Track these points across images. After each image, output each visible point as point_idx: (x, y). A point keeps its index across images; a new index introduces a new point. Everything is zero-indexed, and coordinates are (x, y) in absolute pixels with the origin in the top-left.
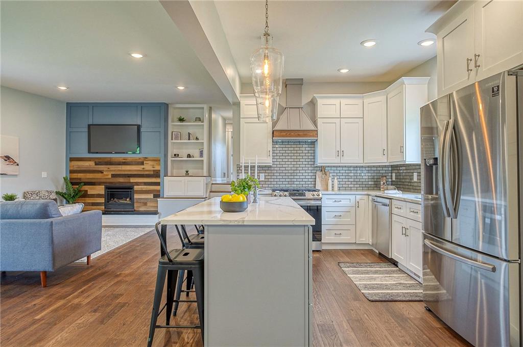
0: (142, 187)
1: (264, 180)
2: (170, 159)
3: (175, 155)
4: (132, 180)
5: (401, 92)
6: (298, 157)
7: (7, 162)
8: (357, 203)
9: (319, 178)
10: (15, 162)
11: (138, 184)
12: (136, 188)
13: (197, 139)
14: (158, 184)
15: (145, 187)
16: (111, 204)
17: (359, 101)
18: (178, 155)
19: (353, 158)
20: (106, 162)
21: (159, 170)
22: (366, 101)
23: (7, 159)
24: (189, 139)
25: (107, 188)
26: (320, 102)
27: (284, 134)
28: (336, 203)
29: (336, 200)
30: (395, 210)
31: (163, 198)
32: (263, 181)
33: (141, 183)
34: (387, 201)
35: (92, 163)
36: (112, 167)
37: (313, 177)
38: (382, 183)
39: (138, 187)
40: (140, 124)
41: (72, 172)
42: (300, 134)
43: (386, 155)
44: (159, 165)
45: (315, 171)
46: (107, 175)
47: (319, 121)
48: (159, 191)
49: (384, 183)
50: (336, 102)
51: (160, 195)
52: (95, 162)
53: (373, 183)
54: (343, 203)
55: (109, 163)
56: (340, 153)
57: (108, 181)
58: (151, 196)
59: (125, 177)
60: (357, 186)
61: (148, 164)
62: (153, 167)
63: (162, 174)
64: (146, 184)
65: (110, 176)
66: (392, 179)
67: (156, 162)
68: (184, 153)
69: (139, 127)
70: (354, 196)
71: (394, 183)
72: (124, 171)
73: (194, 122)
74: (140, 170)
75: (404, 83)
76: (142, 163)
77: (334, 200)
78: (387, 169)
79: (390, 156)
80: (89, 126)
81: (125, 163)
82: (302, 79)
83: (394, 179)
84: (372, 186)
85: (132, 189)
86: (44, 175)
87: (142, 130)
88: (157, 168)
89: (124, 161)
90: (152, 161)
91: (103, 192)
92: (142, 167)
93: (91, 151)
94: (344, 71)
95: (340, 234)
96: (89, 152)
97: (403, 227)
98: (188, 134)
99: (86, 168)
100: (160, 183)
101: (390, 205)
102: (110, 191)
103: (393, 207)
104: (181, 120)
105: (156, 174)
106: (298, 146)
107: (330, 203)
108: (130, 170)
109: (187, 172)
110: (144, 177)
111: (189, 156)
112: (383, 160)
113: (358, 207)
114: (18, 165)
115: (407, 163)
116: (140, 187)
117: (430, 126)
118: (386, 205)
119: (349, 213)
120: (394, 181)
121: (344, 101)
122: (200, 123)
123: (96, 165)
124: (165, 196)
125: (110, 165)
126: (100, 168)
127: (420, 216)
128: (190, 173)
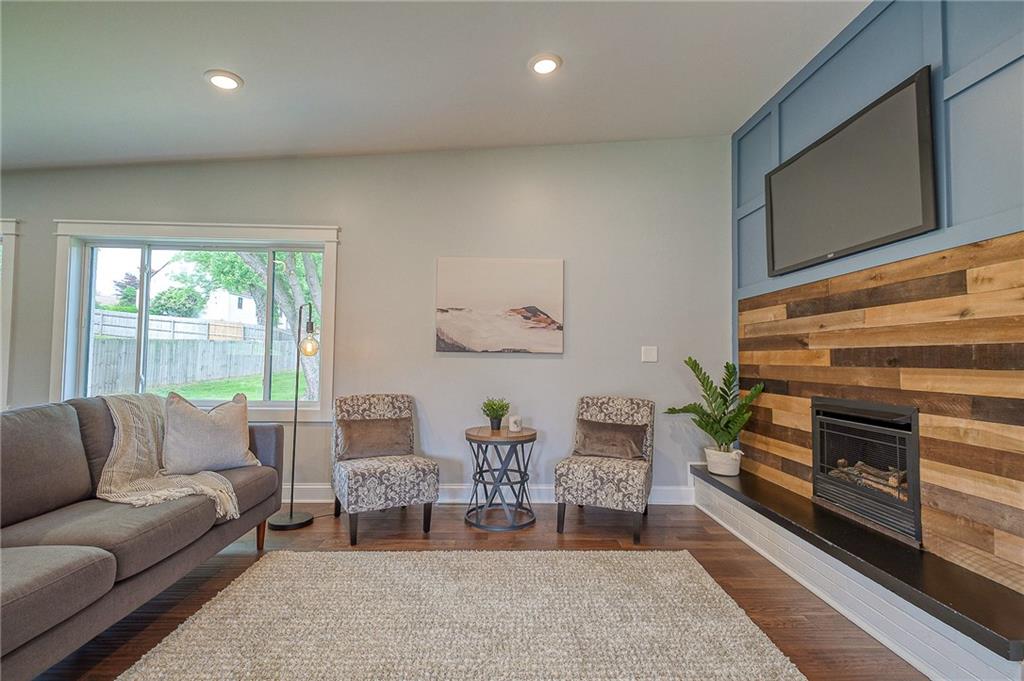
0: (962, 423)
4: (912, 380)
7: (531, 323)
10: (553, 322)
11: (939, 403)
12: (929, 424)
16: (837, 481)
20: (813, 302)
23: (529, 315)
25: (818, 411)
33: (955, 398)
35: (780, 313)
36: (835, 321)
39: (937, 419)
40: (937, 61)
41: (744, 345)
46: (818, 355)
52: (789, 308)
55: (825, 303)
57: (821, 379)
59: (880, 364)
61: (989, 279)
64: (980, 409)
65: (826, 361)
69: (928, 80)
72: (875, 332)
74: (947, 326)
76: (956, 283)
80: (768, 176)
81: (877, 297)
85: (908, 427)
86: (649, 353)
89: (872, 284)
91: (806, 425)
92: (956, 302)
93: (776, 269)
96: (772, 272)
99: (769, 330)
102: (829, 426)
108: (896, 330)
110: (968, 365)
114: (560, 328)
116: (949, 421)
123: (790, 316)
125: (826, 311)
126: (801, 327)
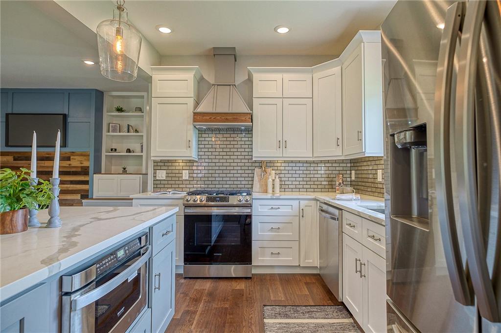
0: (68, 186)
1: (187, 178)
2: (104, 154)
3: (112, 150)
5: (358, 56)
6: (232, 150)
8: (301, 211)
9: (257, 176)
13: (136, 131)
14: (86, 183)
15: (72, 186)
17: (307, 77)
18: (116, 150)
19: (300, 150)
21: (88, 167)
22: (317, 75)
24: (128, 132)
26: (256, 77)
27: (208, 118)
28: (273, 210)
29: (273, 207)
30: (346, 228)
31: (92, 199)
32: (186, 180)
33: (67, 181)
34: (336, 212)
35: (10, 159)
37: (250, 175)
38: (337, 183)
39: (63, 186)
40: (67, 113)
42: (228, 118)
43: (341, 145)
44: (88, 160)
45: (253, 168)
47: (256, 102)
48: (87, 191)
49: (340, 184)
50: (278, 76)
51: (88, 195)
52: (14, 157)
53: (327, 183)
54: (283, 210)
56: (282, 144)
58: (78, 197)
60: (307, 187)
61: (75, 159)
62: (81, 163)
63: (91, 170)
64: (72, 182)
66: (351, 177)
67: (85, 157)
68: (122, 147)
69: (65, 117)
70: (298, 201)
71: (353, 183)
73: (133, 112)
74: (65, 167)
75: (362, 41)
76: (69, 159)
77: (271, 207)
78: (345, 165)
79: (345, 147)
80: (7, 115)
82: (235, 48)
83: (353, 178)
84: (326, 187)
87: (69, 120)
88: (86, 164)
89: (48, 156)
90: (79, 156)
92: (68, 162)
93: (9, 144)
94: (283, 30)
95: (279, 253)
96: (7, 145)
97: (356, 260)
98: (127, 125)
100: (88, 181)
101: (340, 219)
103: (345, 222)
104: (120, 110)
105: (85, 171)
106: (232, 136)
107: (266, 210)
109: (125, 169)
110: (70, 175)
111: (129, 151)
112: (337, 153)
113: (303, 216)
115: (366, 155)
116: (66, 186)
117: (400, 106)
118: (334, 219)
119: (291, 224)
120: (354, 181)
121: (287, 76)
122: (140, 114)
123: (14, 160)
124: (94, 197)
126: (18, 164)
127: (383, 247)
128: (129, 169)
